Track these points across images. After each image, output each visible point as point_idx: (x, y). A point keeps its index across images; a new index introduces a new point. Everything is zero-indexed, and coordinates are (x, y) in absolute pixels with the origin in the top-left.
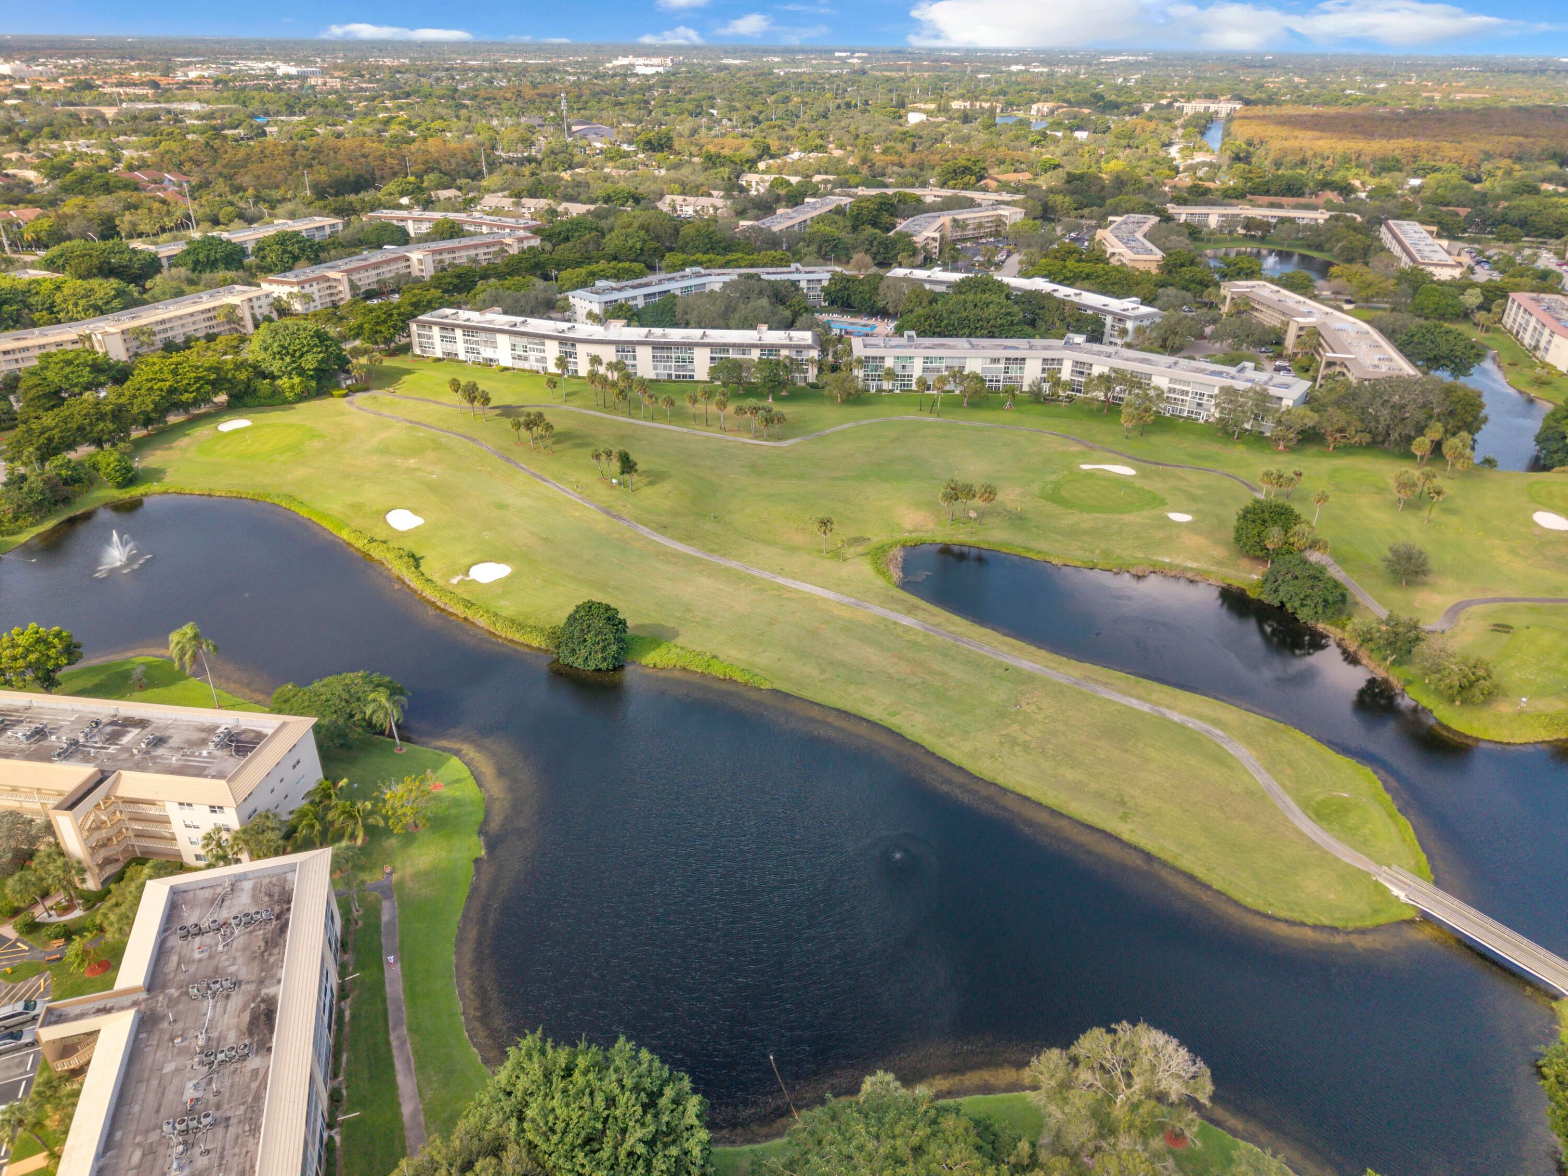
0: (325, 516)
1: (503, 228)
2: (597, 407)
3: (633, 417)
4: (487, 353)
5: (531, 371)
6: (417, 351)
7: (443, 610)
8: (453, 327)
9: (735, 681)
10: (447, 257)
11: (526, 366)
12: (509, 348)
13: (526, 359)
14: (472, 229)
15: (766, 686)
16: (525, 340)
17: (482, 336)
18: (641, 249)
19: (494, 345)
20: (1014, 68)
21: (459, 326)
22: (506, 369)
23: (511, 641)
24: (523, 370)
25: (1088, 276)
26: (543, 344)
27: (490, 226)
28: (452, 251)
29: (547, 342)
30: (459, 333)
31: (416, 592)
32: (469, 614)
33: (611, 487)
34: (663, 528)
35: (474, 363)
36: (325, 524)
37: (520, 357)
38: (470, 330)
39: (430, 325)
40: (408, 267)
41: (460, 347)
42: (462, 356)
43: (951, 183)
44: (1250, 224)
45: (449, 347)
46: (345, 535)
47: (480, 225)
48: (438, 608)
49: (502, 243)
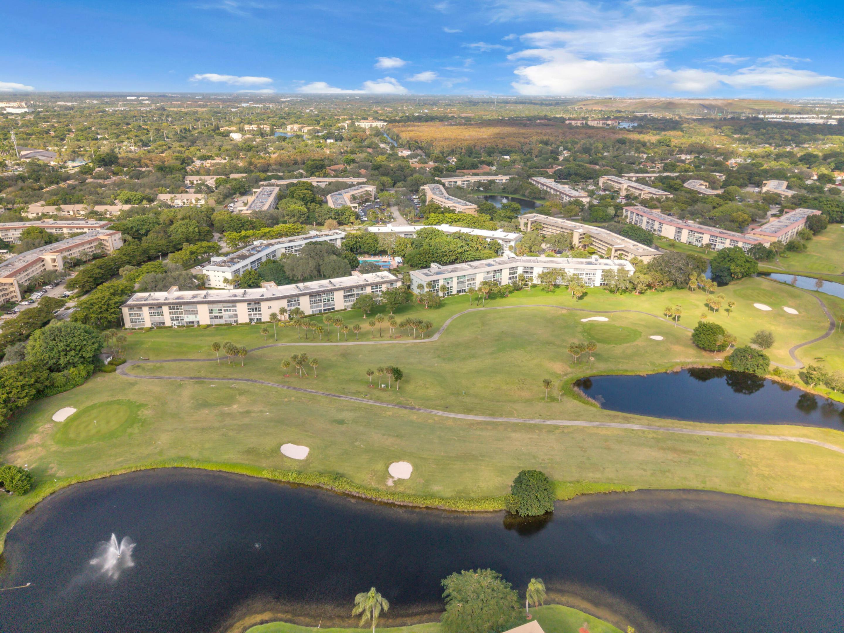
0: (234, 465)
1: (83, 228)
2: (300, 340)
3: (331, 342)
4: (191, 318)
5: (226, 324)
6: (128, 324)
7: (405, 506)
8: (159, 306)
9: (616, 492)
10: (66, 254)
11: (222, 321)
12: (208, 312)
13: (221, 317)
14: (54, 231)
15: (634, 489)
16: (220, 306)
17: (184, 308)
19: (195, 312)
21: (165, 304)
22: (209, 326)
23: (473, 512)
24: (221, 325)
26: (235, 306)
27: (71, 228)
28: (69, 249)
29: (238, 305)
30: (165, 309)
31: (370, 500)
32: (429, 503)
34: (446, 408)
35: (179, 326)
36: (238, 470)
37: (216, 317)
38: (174, 306)
39: (140, 307)
40: (44, 265)
41: (167, 317)
42: (168, 323)
45: (157, 319)
46: (266, 475)
47: (61, 228)
48: (400, 506)
49: (97, 239)
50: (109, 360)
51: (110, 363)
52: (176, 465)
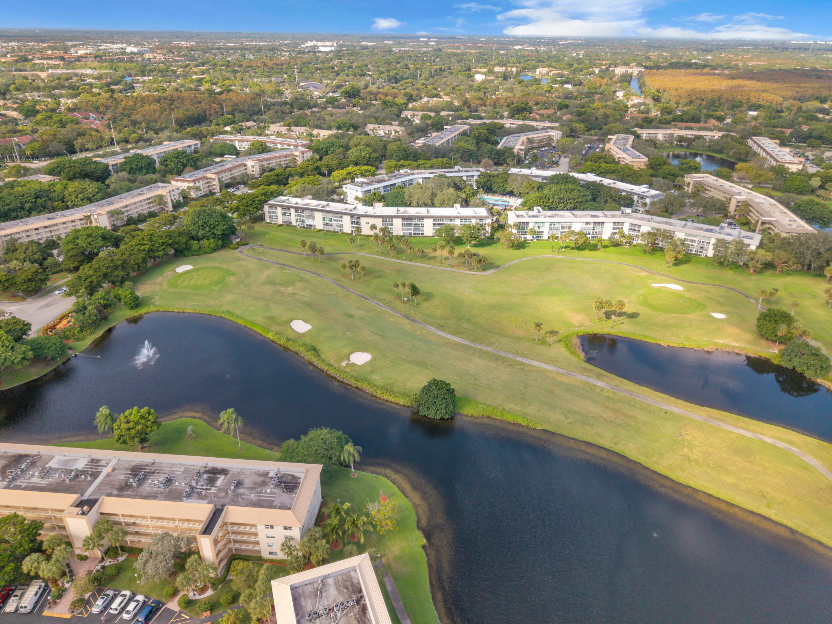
0: (256, 324)
1: (290, 145)
2: (377, 253)
3: (399, 259)
4: (309, 222)
5: (334, 232)
6: (268, 220)
7: (342, 382)
8: (289, 208)
9: (520, 425)
10: (265, 163)
11: (331, 229)
12: (322, 219)
13: (331, 225)
14: (271, 145)
15: (539, 427)
16: (331, 215)
17: (306, 213)
18: (369, 158)
19: (313, 218)
20: (517, 47)
21: (293, 207)
22: (320, 230)
23: (387, 401)
24: (330, 231)
25: (613, 172)
26: (341, 217)
27: (282, 144)
28: (268, 160)
29: (344, 216)
30: (292, 211)
31: (323, 371)
32: (359, 384)
33: (404, 302)
34: (441, 327)
35: (301, 227)
36: (256, 329)
37: (327, 224)
38: (299, 209)
39: (276, 206)
40: (246, 169)
41: (293, 219)
42: (294, 223)
43: (517, 116)
44: (681, 139)
45: (287, 218)
46: (270, 336)
47: (276, 143)
48: (339, 381)
49: (293, 155)
50: (237, 240)
51: (237, 243)
52: (223, 315)
